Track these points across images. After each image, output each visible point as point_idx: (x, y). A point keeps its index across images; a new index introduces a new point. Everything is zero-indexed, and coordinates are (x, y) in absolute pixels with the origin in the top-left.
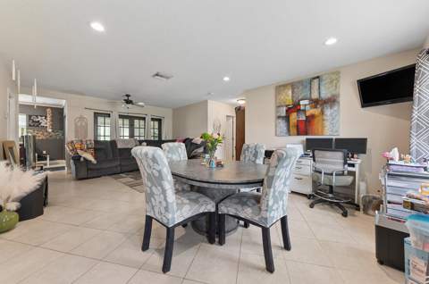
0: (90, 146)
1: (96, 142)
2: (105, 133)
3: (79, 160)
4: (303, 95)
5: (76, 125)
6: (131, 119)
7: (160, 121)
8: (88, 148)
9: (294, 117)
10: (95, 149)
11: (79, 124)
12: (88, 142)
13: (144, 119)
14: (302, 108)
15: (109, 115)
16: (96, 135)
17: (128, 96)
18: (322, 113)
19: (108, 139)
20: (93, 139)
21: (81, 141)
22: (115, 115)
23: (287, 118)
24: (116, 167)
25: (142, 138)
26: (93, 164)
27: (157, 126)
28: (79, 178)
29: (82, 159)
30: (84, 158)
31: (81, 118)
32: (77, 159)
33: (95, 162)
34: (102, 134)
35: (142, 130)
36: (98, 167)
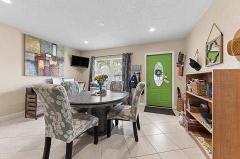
4: (47, 51)
9: (41, 64)
14: (47, 59)
18: (58, 65)
23: (36, 63)
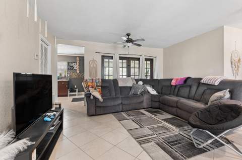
0: (98, 85)
1: (103, 80)
2: (109, 73)
3: (90, 97)
5: (90, 66)
6: (128, 59)
7: (151, 61)
8: (97, 86)
10: (102, 87)
11: (92, 66)
12: (97, 81)
13: (138, 59)
15: (112, 58)
16: (103, 75)
17: (128, 35)
19: (111, 78)
20: (101, 78)
21: (93, 79)
22: (116, 57)
24: (119, 105)
25: (137, 78)
26: (101, 102)
27: (149, 66)
28: (90, 115)
29: (92, 97)
30: (93, 96)
31: (93, 61)
32: (88, 96)
33: (102, 100)
34: (107, 74)
35: (137, 70)
36: (104, 105)
